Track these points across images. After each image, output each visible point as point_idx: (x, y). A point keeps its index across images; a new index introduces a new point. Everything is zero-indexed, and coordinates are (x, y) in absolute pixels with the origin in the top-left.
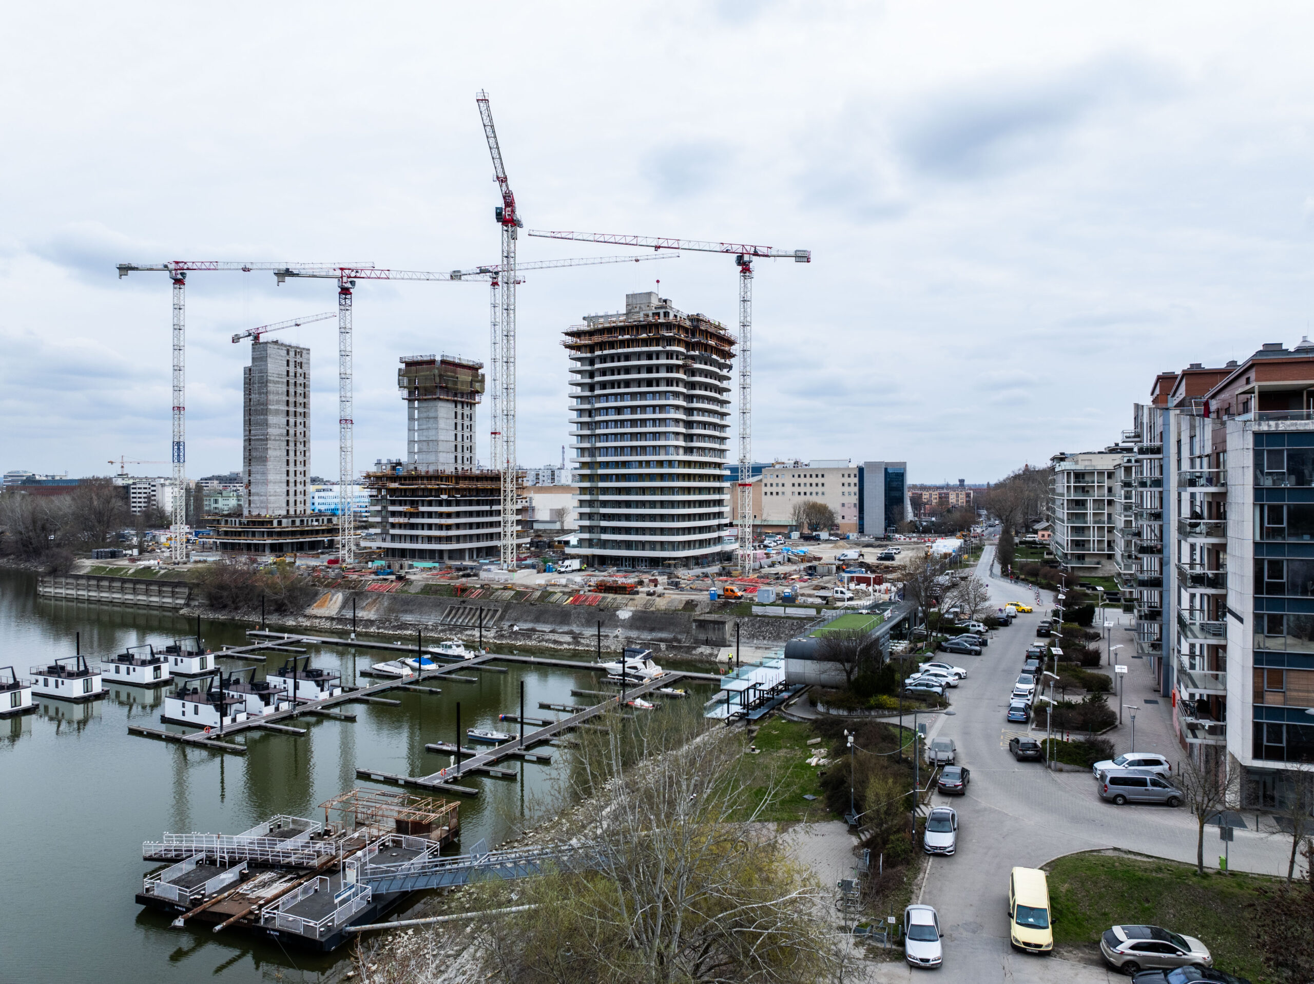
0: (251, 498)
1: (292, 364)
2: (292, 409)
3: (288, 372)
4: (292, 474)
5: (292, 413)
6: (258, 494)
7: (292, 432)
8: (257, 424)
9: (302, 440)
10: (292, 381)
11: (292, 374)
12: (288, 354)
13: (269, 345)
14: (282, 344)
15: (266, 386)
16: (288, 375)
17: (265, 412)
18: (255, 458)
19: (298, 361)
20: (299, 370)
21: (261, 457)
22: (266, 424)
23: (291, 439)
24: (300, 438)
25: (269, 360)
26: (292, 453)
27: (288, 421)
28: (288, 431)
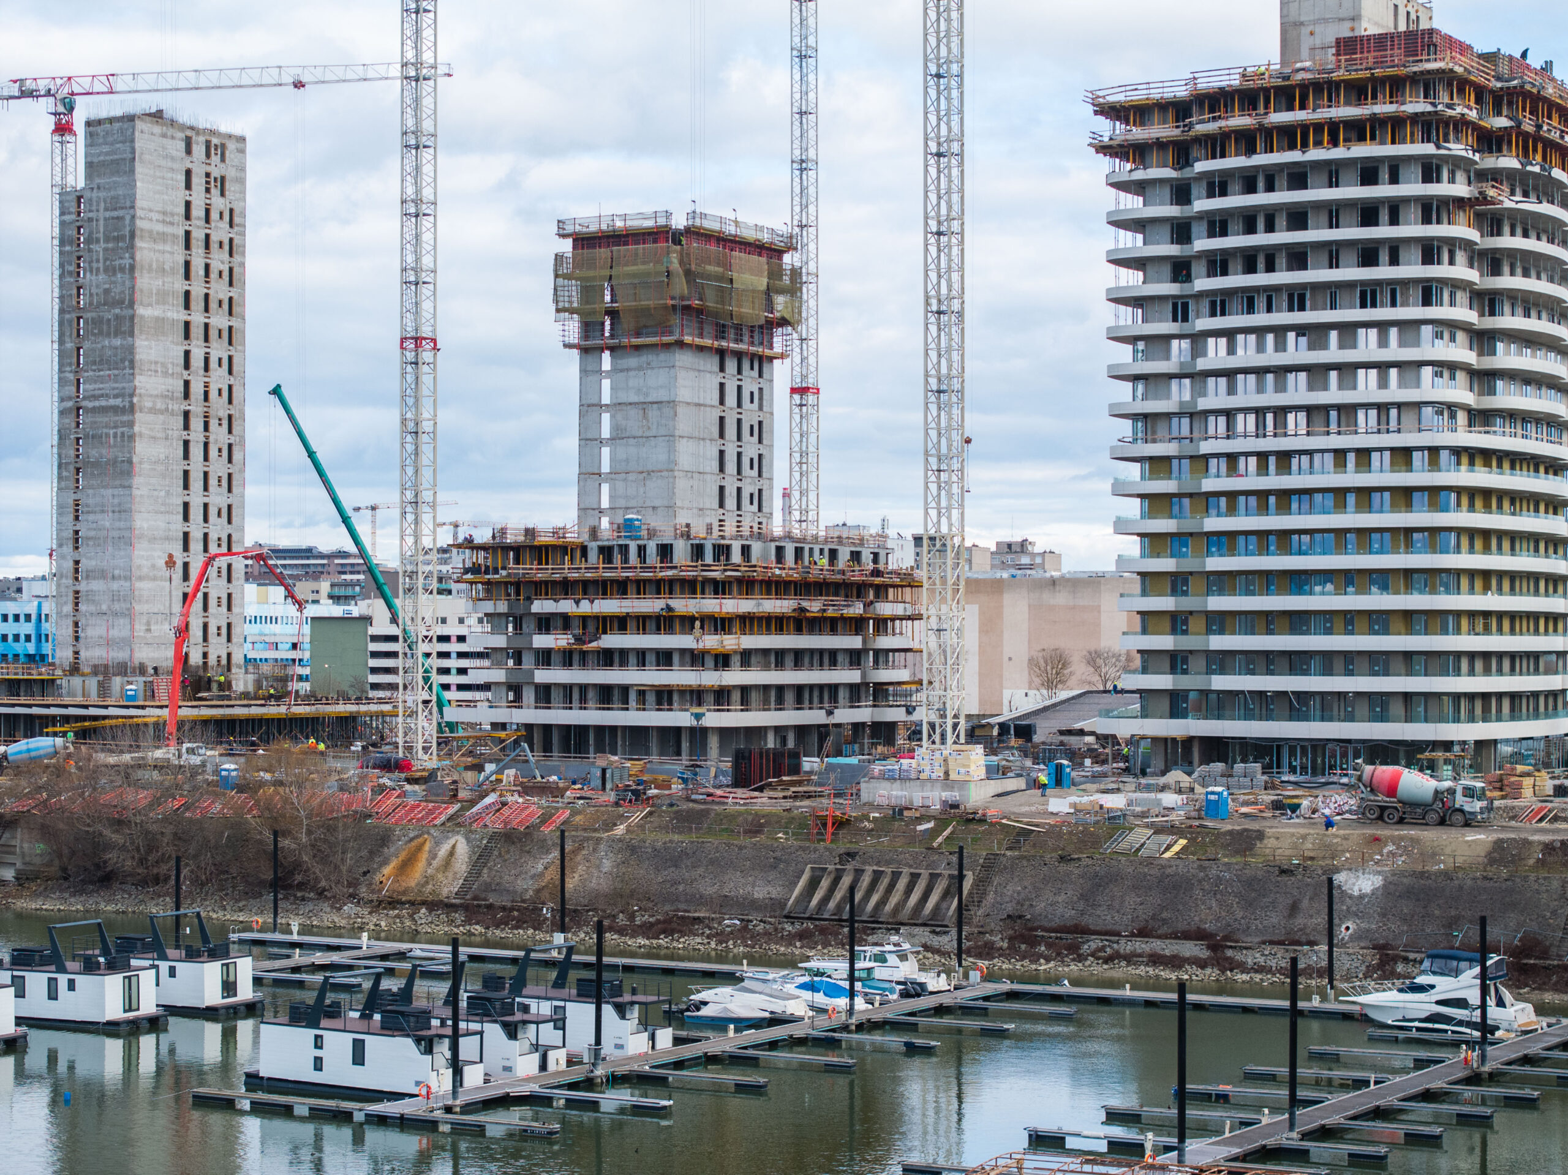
0: (83, 586)
1: (198, 182)
2: (197, 318)
3: (188, 204)
4: (196, 513)
5: (197, 332)
6: (102, 574)
7: (197, 389)
8: (101, 362)
9: (223, 414)
10: (198, 235)
11: (198, 212)
12: (189, 151)
13: (139, 125)
14: (172, 123)
15: (131, 247)
16: (188, 217)
17: (126, 326)
18: (96, 464)
19: (216, 173)
20: (218, 203)
21: (115, 462)
22: (127, 361)
23: (196, 407)
24: (219, 407)
25: (139, 168)
26: (196, 451)
27: (187, 353)
28: (187, 384)
